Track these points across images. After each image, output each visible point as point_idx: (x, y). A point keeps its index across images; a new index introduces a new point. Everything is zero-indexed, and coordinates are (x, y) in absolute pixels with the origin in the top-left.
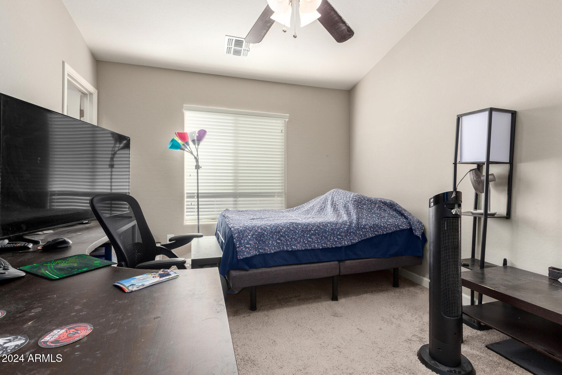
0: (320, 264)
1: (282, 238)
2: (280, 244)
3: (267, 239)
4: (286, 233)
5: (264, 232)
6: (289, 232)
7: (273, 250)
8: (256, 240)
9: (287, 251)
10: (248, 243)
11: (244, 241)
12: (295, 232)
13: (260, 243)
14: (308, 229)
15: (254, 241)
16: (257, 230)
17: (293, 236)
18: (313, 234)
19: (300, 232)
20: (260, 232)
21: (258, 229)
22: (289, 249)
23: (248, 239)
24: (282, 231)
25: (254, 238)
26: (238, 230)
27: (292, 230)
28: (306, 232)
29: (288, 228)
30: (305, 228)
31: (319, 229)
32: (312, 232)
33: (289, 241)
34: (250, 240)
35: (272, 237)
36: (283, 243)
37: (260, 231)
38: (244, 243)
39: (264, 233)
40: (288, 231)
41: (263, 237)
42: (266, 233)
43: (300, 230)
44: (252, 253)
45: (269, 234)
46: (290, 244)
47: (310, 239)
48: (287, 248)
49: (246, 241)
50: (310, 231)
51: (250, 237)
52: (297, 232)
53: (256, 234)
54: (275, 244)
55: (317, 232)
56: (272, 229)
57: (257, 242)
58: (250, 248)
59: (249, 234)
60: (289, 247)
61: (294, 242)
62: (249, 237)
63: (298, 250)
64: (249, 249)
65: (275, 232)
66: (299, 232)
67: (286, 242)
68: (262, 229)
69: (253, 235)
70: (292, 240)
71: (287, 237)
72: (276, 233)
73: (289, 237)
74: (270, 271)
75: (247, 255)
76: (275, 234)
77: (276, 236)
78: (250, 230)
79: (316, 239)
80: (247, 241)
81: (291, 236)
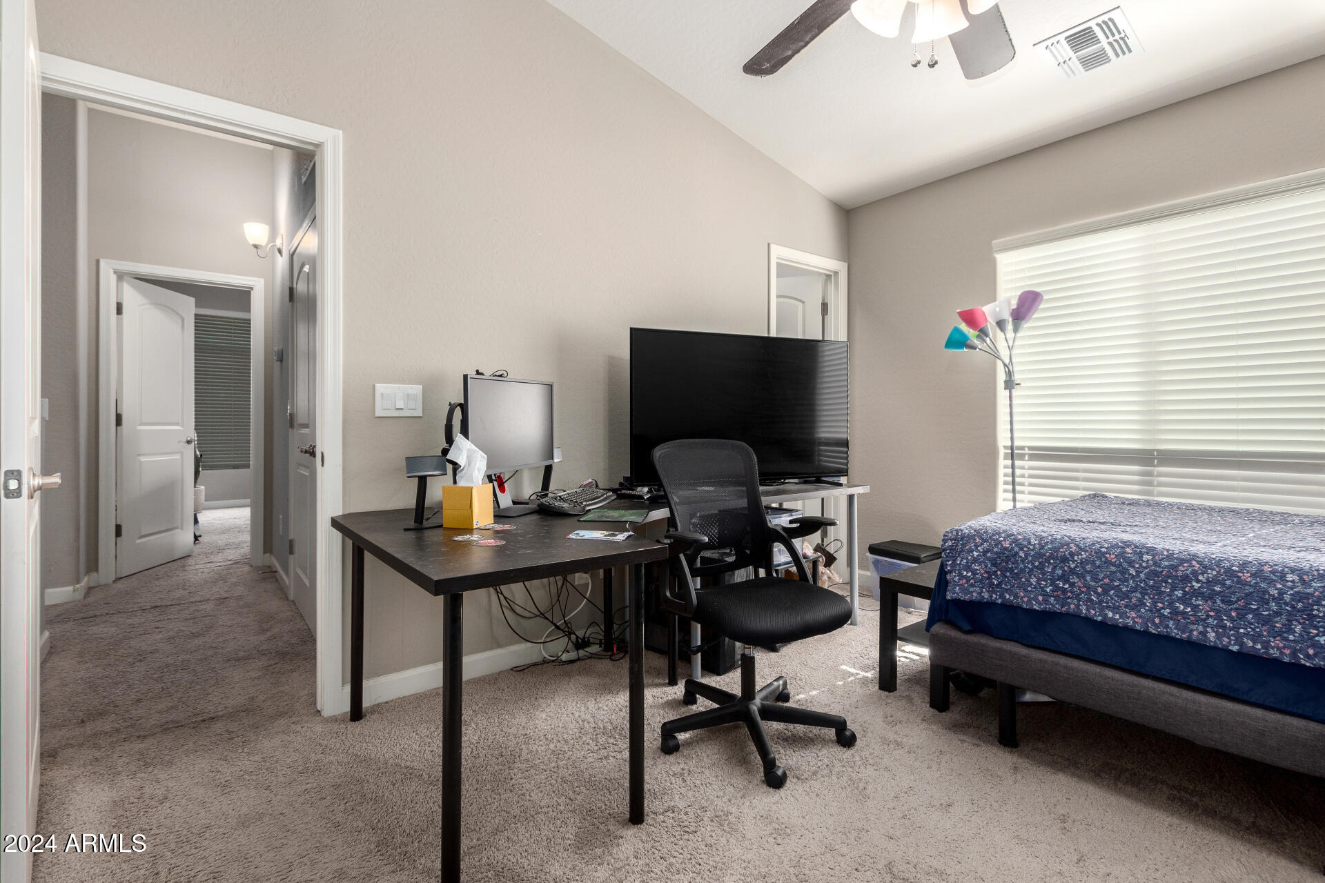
0: (1230, 705)
1: (1074, 579)
2: (1069, 594)
3: (1023, 570)
4: (1088, 567)
5: (1016, 549)
6: (1099, 567)
7: (1040, 604)
8: (994, 564)
9: (1088, 620)
10: (968, 568)
11: (962, 561)
12: (1124, 572)
13: (1006, 577)
14: (1180, 573)
15: (986, 566)
16: (1000, 542)
17: (1112, 581)
18: (1197, 594)
19: (1142, 576)
20: (1006, 549)
21: (1005, 540)
22: (1095, 615)
23: (970, 558)
24: (1076, 558)
25: (988, 558)
26: (957, 534)
27: (1113, 564)
28: (1170, 581)
29: (1100, 555)
30: (1166, 567)
31: (1228, 582)
32: (1197, 585)
33: (1096, 592)
34: (975, 560)
35: (1041, 568)
36: (1079, 595)
37: (1007, 544)
38: (960, 564)
39: (1017, 553)
40: (1098, 563)
41: (1013, 563)
42: (1022, 554)
43: (1146, 568)
44: (975, 594)
45: (1030, 559)
46: (1101, 602)
47: (1182, 607)
48: (1088, 609)
49: (965, 561)
50: (1186, 579)
51: (977, 554)
52: (1133, 572)
53: (996, 550)
54: (1048, 590)
55: (1217, 589)
56: (1042, 548)
57: (999, 573)
58: (972, 581)
59: (976, 546)
60: (1094, 609)
61: (1116, 598)
62: (975, 554)
63: (1127, 629)
64: (968, 581)
65: (1051, 557)
66: (1138, 573)
67: (1088, 593)
68: (1015, 541)
69: (985, 552)
70: (1106, 592)
71: (1088, 578)
72: (1054, 559)
73: (1095, 579)
74: (1024, 656)
75: (960, 594)
76: (1052, 561)
77: (1054, 568)
78: (982, 539)
79: (1212, 614)
80: (967, 563)
81: (1107, 581)
